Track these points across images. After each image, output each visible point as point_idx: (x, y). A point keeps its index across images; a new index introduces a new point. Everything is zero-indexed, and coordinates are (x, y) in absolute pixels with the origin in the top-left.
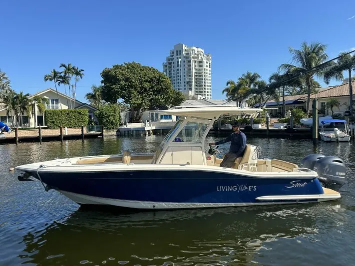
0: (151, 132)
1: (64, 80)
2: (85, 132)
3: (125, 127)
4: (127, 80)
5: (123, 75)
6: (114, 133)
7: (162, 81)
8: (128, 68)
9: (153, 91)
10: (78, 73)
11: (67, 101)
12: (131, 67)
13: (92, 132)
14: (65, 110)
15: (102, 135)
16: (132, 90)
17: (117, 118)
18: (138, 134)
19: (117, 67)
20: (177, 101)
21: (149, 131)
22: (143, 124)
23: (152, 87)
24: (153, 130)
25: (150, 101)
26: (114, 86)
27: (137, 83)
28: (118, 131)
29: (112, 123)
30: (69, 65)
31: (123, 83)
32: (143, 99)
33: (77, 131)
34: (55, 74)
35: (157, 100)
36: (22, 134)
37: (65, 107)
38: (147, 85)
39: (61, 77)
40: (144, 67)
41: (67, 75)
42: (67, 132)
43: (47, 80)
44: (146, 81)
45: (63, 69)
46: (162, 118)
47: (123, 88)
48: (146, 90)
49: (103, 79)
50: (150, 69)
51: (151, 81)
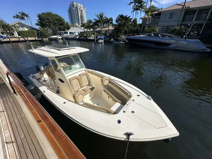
0: (61, 39)
1: (23, 18)
2: (37, 38)
3: (51, 37)
4: (48, 19)
5: (46, 17)
6: (47, 39)
7: (61, 20)
8: (48, 14)
9: (59, 24)
10: (27, 16)
11: (27, 27)
13: (39, 39)
14: (26, 31)
15: (43, 40)
16: (51, 24)
17: (48, 34)
18: (56, 40)
19: (43, 14)
20: (68, 28)
21: (60, 39)
22: (57, 36)
23: (58, 23)
24: (61, 38)
25: (58, 28)
26: (43, 22)
27: (52, 21)
28: (49, 38)
29: (46, 36)
30: (22, 12)
31: (47, 21)
32: (55, 27)
33: (33, 39)
34: (18, 16)
35: (61, 28)
36: (12, 40)
37: (26, 29)
38: (56, 22)
39: (20, 17)
40: (54, 14)
41: (23, 16)
42: (30, 39)
43: (15, 18)
44: (55, 20)
45: (20, 14)
46: (65, 34)
47: (47, 22)
48: (56, 24)
49: (39, 18)
50: (56, 15)
51: (57, 20)
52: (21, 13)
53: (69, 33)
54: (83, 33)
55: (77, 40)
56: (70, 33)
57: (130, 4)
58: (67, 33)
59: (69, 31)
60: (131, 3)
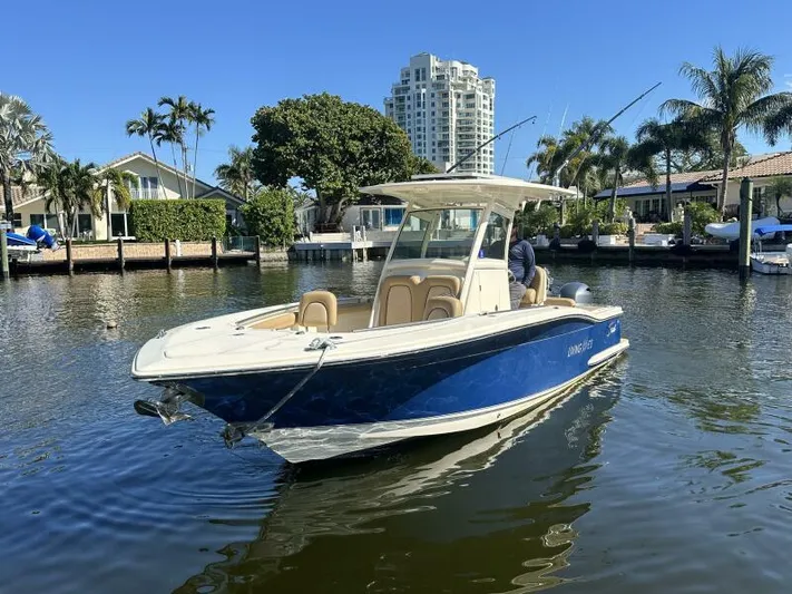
0: (365, 253)
1: (171, 133)
2: (220, 251)
3: (307, 241)
4: (311, 134)
5: (301, 123)
6: (281, 254)
7: (391, 138)
8: (313, 107)
9: (370, 161)
10: (201, 118)
11: (177, 182)
12: (320, 105)
13: (235, 252)
14: (174, 202)
15: (256, 257)
16: (324, 159)
17: (290, 222)
18: (335, 259)
19: (287, 105)
21: (360, 251)
22: (348, 235)
23: (368, 151)
24: (369, 250)
25: (363, 183)
26: (281, 149)
27: (334, 141)
28: (292, 250)
29: (278, 232)
30: (180, 99)
31: (302, 141)
32: (346, 179)
33: (202, 249)
34: (152, 119)
36: (81, 254)
37: (173, 196)
38: (355, 147)
39: (163, 126)
40: (349, 106)
41: (178, 122)
42: (180, 249)
43: (132, 132)
44: (354, 137)
45: (167, 110)
46: (387, 223)
47: (301, 153)
48: (352, 158)
49: (256, 132)
50: (363, 110)
51: (364, 137)
52: (176, 101)
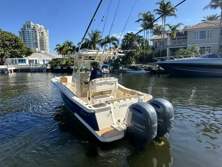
0: (12, 71)
7: (18, 41)
9: (11, 47)
18: (3, 72)
20: (29, 53)
21: (11, 70)
22: (6, 66)
23: (11, 44)
24: (13, 70)
25: (11, 52)
32: (5, 51)
35: (15, 52)
38: (7, 43)
40: (4, 32)
44: (7, 40)
46: (19, 63)
48: (6, 46)
50: (9, 33)
51: (10, 40)
53: (27, 62)
54: (59, 60)
55: (48, 71)
56: (30, 61)
57: (138, 21)
58: (24, 61)
59: (27, 59)
60: (140, 20)
